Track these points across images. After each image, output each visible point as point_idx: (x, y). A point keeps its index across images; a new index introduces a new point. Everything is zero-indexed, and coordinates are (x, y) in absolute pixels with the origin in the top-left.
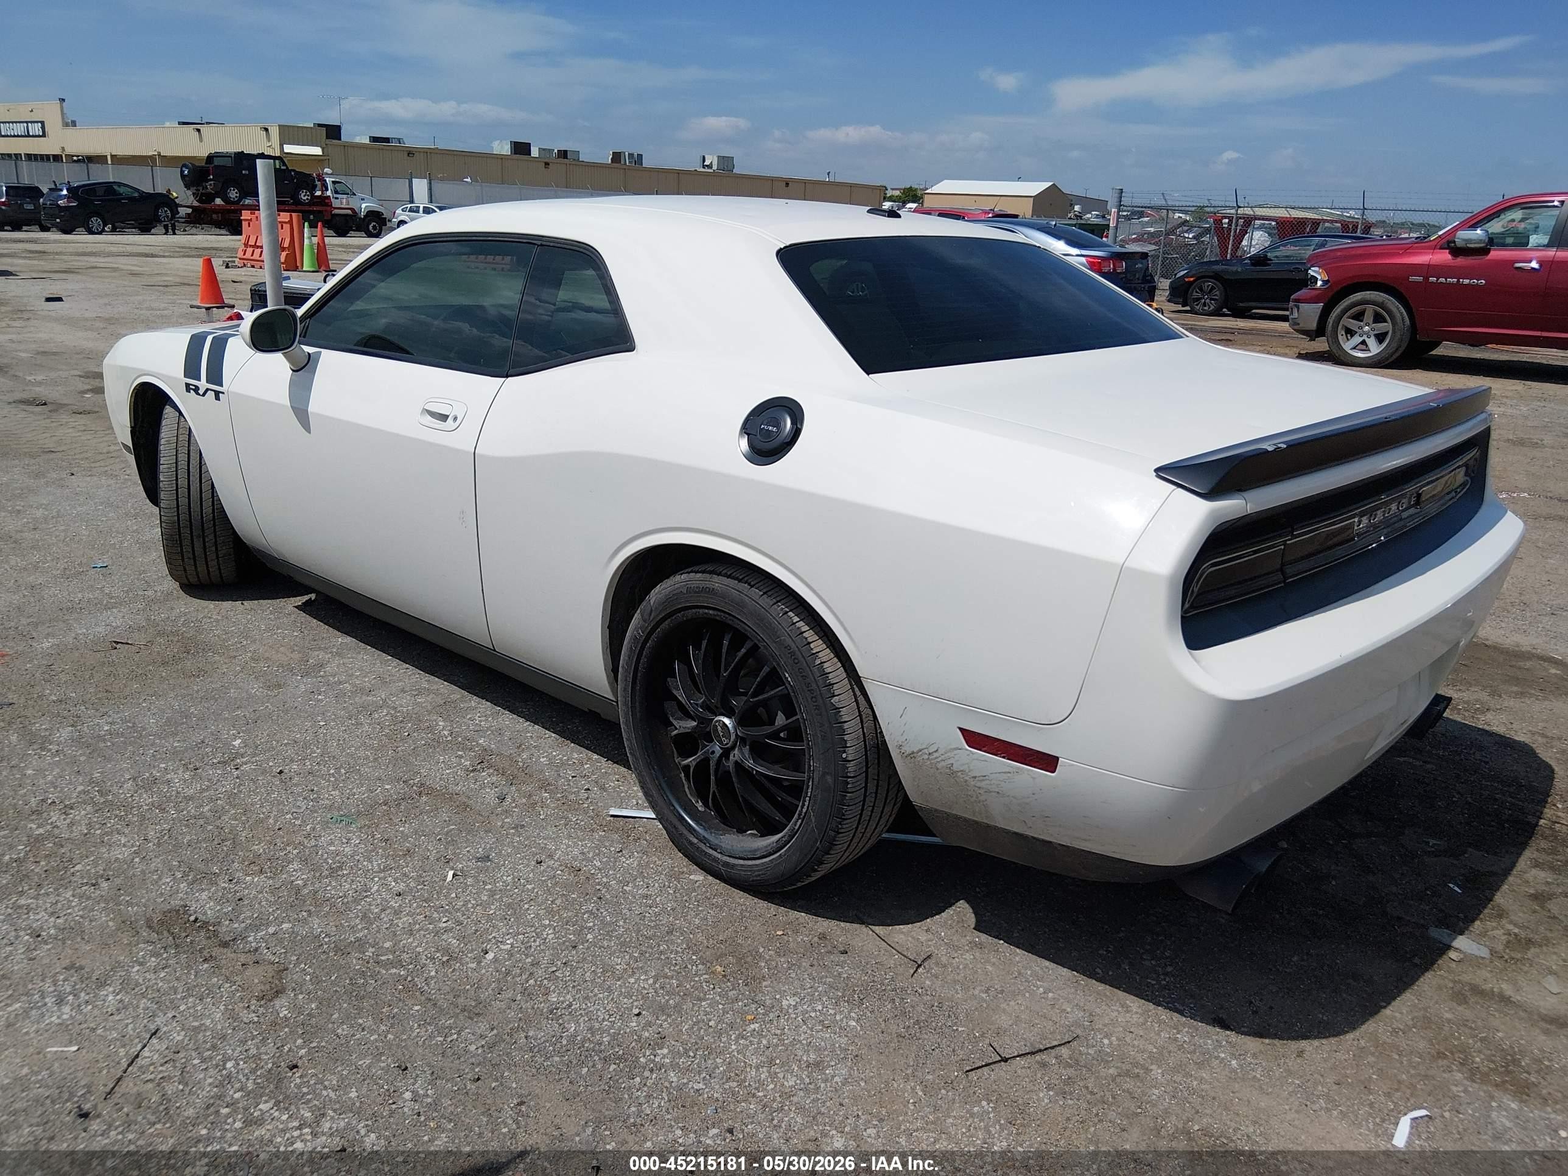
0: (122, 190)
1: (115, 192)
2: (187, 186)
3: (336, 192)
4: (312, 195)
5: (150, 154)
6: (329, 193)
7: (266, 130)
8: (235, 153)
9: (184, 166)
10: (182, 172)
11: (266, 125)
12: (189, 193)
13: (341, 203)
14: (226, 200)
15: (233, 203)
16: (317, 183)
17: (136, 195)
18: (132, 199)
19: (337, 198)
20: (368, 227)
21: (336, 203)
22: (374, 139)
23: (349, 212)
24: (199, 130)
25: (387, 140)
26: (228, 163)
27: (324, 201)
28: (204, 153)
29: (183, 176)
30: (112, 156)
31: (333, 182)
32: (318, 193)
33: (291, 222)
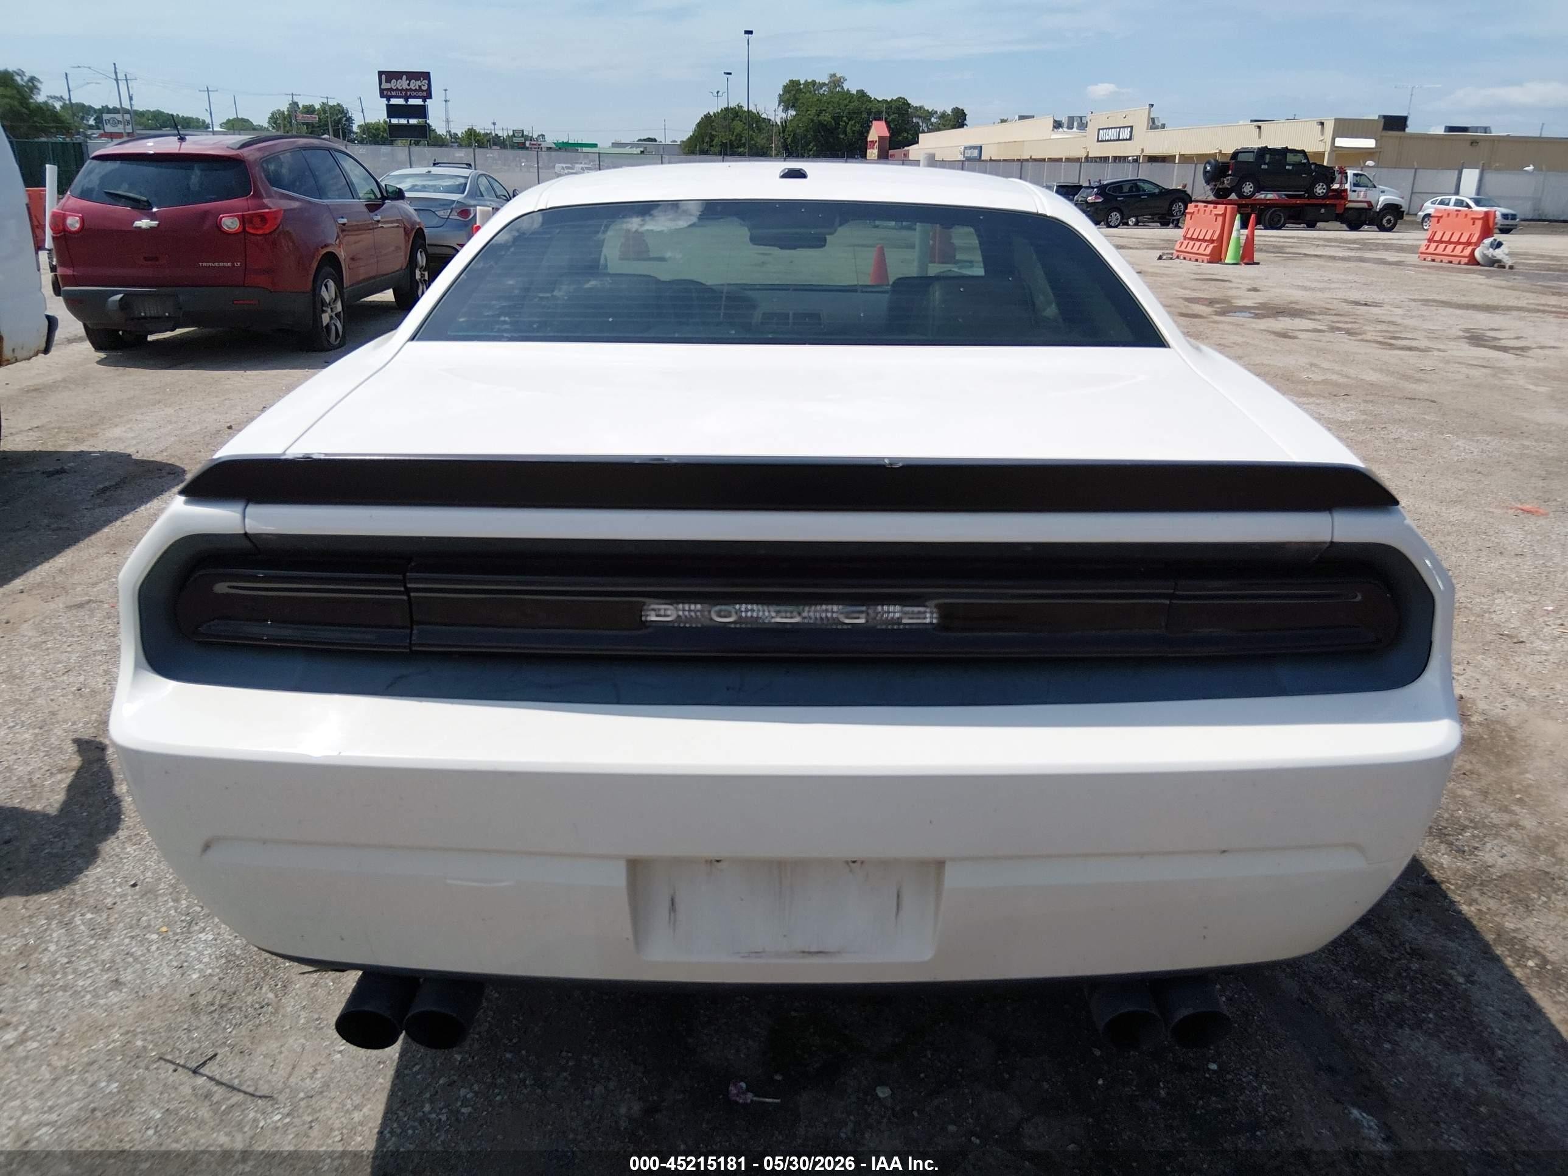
0: (1146, 187)
1: (1138, 188)
2: (1208, 182)
3: (1355, 185)
4: (1329, 188)
5: (1213, 152)
6: (1347, 186)
7: (1322, 124)
8: (1259, 148)
9: (1209, 162)
10: (1205, 168)
11: (1322, 119)
12: (1208, 187)
13: (1357, 197)
14: (1241, 195)
15: (1249, 197)
16: (1336, 175)
17: (1157, 191)
18: (1152, 195)
19: (1355, 191)
20: (1382, 220)
21: (1352, 196)
22: (1451, 129)
23: (1365, 205)
24: (1259, 127)
25: (1465, 129)
26: (1250, 158)
27: (1341, 194)
28: (1230, 150)
29: (1205, 172)
30: (1181, 156)
31: (1356, 175)
32: (1336, 186)
33: (1224, 215)
